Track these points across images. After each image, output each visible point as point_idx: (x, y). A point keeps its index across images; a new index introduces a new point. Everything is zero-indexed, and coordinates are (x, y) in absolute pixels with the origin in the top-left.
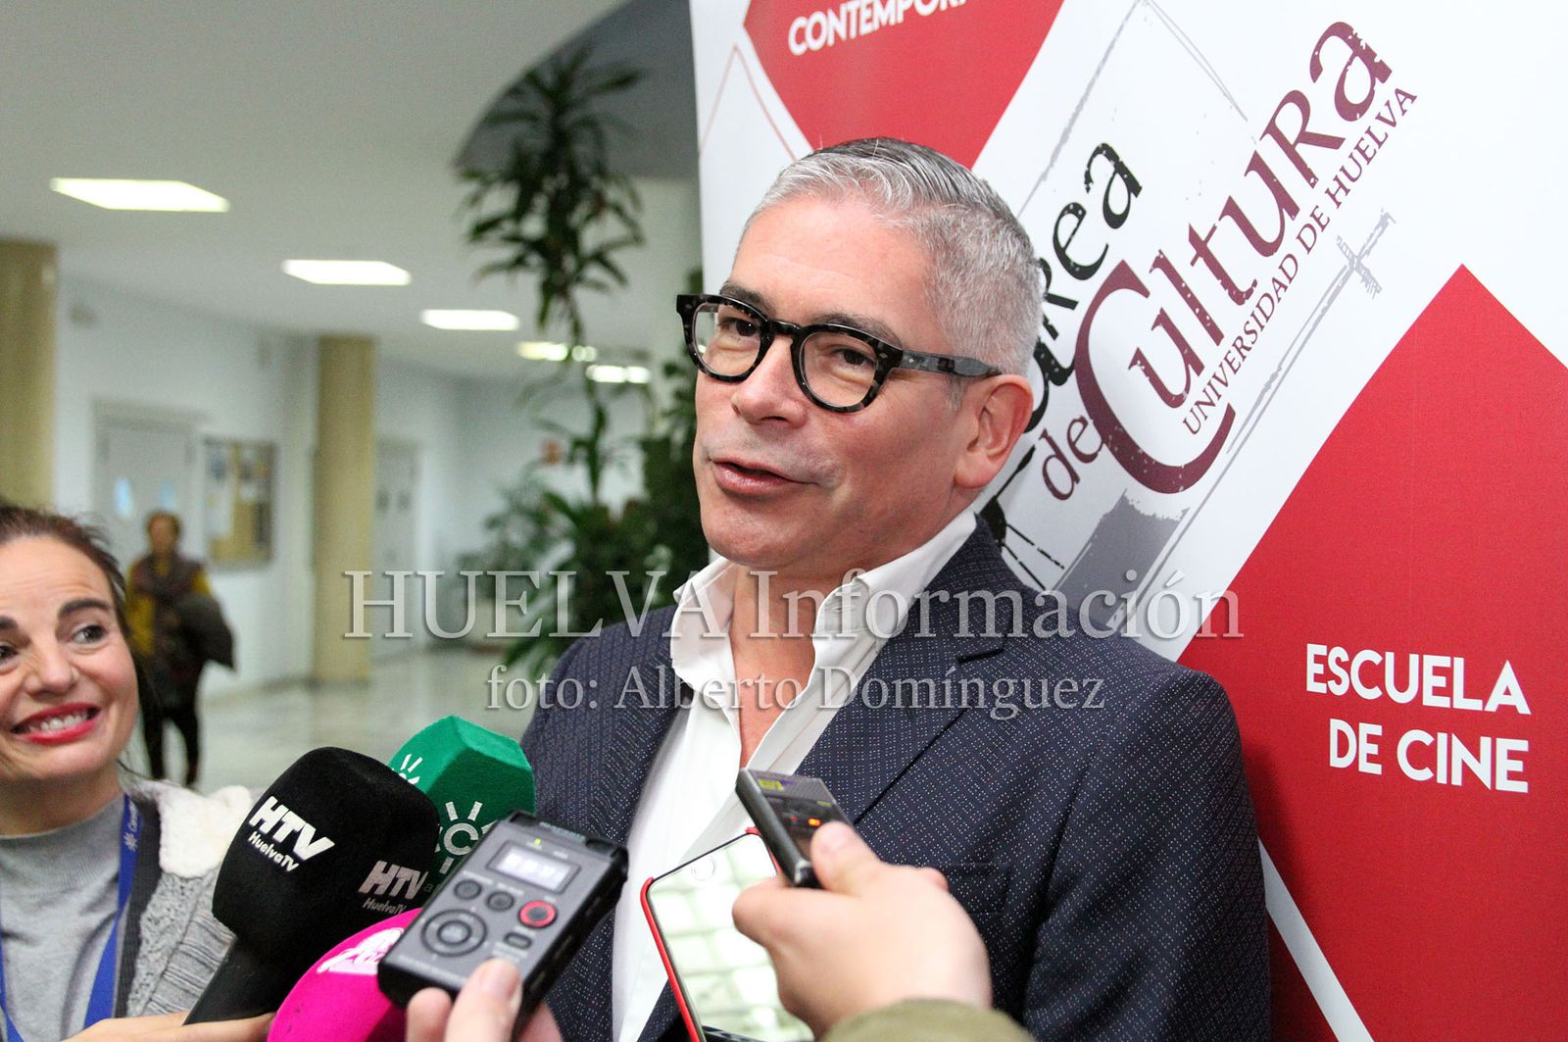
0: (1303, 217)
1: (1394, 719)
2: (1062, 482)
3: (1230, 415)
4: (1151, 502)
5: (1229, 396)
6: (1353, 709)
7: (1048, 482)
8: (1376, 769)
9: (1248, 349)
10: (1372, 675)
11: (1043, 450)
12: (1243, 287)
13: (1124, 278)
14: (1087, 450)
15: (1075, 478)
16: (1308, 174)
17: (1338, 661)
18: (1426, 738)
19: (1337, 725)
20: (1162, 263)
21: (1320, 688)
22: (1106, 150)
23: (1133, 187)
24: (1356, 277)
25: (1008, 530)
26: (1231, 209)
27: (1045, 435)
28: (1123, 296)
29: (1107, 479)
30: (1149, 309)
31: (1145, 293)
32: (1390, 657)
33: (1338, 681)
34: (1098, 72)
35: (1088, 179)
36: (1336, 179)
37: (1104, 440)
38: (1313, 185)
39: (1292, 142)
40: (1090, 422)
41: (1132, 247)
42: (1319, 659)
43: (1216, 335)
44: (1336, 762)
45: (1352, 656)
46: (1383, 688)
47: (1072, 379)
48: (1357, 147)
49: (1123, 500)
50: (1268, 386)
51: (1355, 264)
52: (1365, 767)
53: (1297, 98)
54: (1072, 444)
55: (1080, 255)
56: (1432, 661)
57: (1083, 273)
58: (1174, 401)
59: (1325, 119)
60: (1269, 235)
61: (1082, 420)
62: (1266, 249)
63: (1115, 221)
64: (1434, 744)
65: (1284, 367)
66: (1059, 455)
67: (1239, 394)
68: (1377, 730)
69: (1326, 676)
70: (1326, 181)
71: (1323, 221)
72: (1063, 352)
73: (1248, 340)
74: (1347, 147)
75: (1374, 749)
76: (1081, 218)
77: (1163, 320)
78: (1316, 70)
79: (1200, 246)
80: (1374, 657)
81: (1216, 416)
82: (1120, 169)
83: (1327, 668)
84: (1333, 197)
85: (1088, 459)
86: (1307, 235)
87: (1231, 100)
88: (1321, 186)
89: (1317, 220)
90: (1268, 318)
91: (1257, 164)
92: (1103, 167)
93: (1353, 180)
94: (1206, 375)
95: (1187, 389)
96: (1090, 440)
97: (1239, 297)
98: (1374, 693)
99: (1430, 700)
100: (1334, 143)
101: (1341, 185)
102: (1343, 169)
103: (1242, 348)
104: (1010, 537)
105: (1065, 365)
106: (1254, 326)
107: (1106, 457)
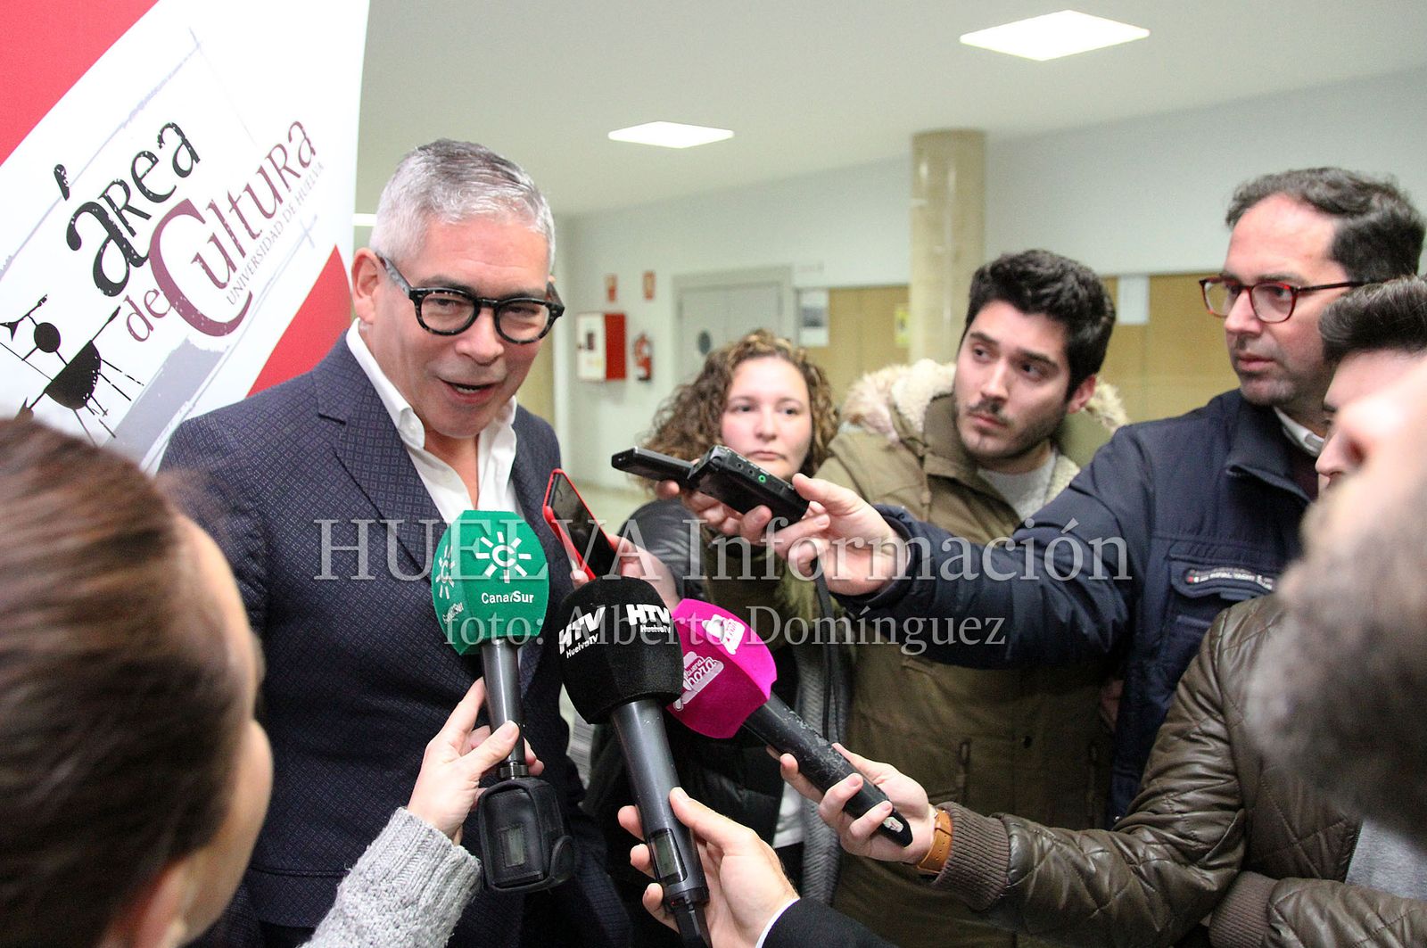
0: (286, 206)
2: (140, 328)
3: (250, 296)
4: (206, 343)
5: (250, 286)
7: (131, 330)
9: (257, 263)
11: (127, 309)
12: (256, 232)
13: (186, 208)
14: (159, 310)
15: (150, 327)
20: (212, 206)
22: (176, 128)
23: (195, 157)
24: (307, 239)
25: (102, 362)
26: (248, 189)
27: (127, 299)
28: (184, 220)
29: (174, 328)
30: (206, 231)
31: (203, 221)
35: (163, 141)
37: (172, 304)
39: (279, 167)
40: (161, 293)
41: (186, 190)
43: (243, 254)
47: (147, 264)
49: (187, 341)
51: (306, 234)
53: (282, 147)
54: (148, 307)
55: (154, 187)
57: (155, 198)
58: (221, 286)
59: (293, 162)
61: (157, 293)
62: (269, 216)
63: (180, 172)
66: (139, 313)
67: (255, 286)
72: (141, 246)
73: (258, 258)
74: (303, 181)
76: (155, 162)
77: (214, 239)
78: (291, 138)
81: (244, 295)
82: (185, 142)
85: (158, 316)
89: (291, 208)
90: (267, 249)
91: (261, 171)
92: (174, 136)
94: (238, 273)
95: (229, 280)
96: (161, 304)
97: (254, 236)
103: (255, 263)
104: (104, 369)
105: (143, 254)
106: (261, 252)
107: (174, 315)
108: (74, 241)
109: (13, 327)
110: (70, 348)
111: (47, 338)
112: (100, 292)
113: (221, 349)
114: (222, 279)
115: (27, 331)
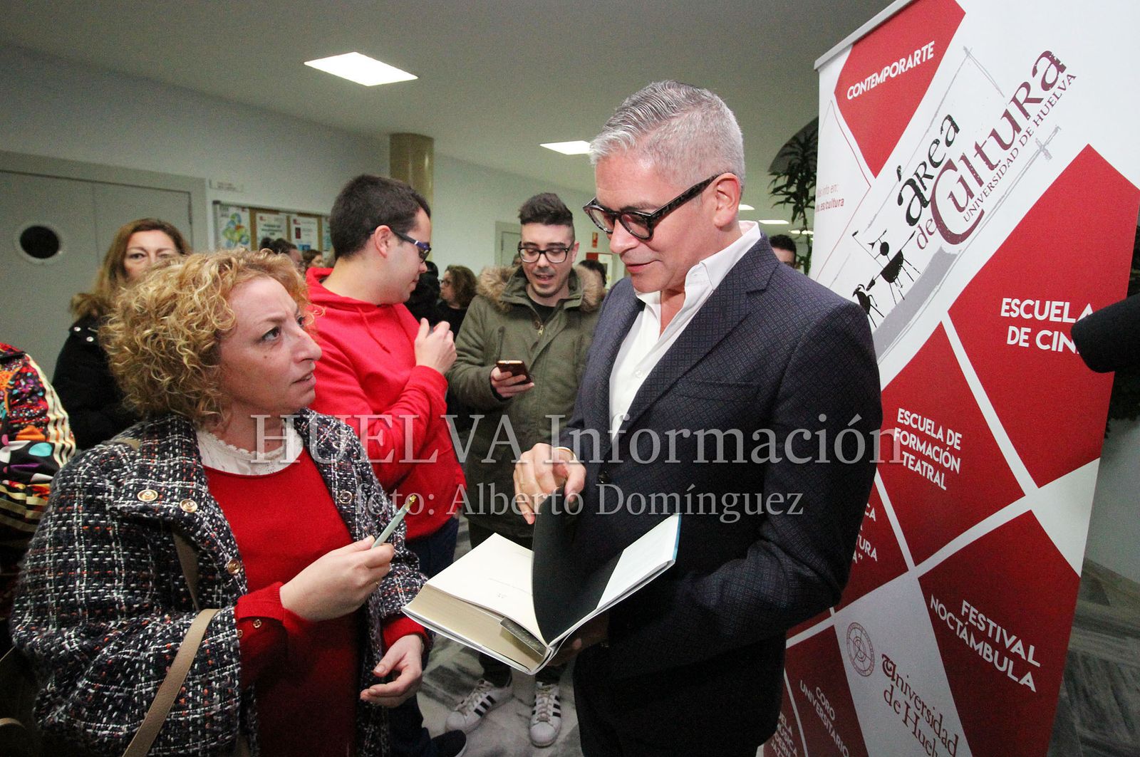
0: (1023, 132)
1: (1036, 326)
2: (923, 243)
3: (982, 213)
4: (950, 248)
5: (982, 206)
6: (1019, 322)
7: (918, 243)
8: (1027, 345)
9: (993, 187)
10: (1029, 309)
11: (918, 231)
12: (994, 163)
13: (950, 165)
14: (931, 231)
15: (927, 241)
16: (1026, 115)
17: (1016, 305)
18: (1049, 333)
19: (1012, 328)
20: (964, 158)
21: (1007, 315)
22: (949, 118)
23: (957, 130)
24: (1042, 153)
25: (904, 261)
26: (994, 134)
27: (919, 227)
28: (950, 171)
29: (937, 240)
30: (956, 175)
31: (956, 170)
32: (1038, 302)
33: (1015, 312)
34: (949, 88)
35: (942, 130)
36: (1038, 115)
37: (937, 227)
38: (1028, 119)
39: (1021, 103)
40: (933, 220)
41: (953, 154)
42: (1007, 304)
43: (981, 183)
44: (1010, 342)
45: (1022, 302)
46: (1033, 314)
47: (929, 205)
48: (1048, 101)
49: (941, 248)
50: (1000, 200)
51: (1042, 148)
52: (1022, 344)
53: (1026, 85)
54: (927, 229)
55: (936, 159)
56: (1055, 304)
57: (936, 165)
58: (961, 209)
59: (1037, 91)
60: (1007, 142)
61: (931, 220)
62: (1005, 147)
63: (949, 143)
64: (1052, 336)
65: (1007, 193)
66: (923, 233)
67: (987, 205)
68: (1029, 330)
69: (1011, 310)
70: (1034, 116)
71: (1031, 133)
72: (927, 195)
73: (993, 184)
74: (1044, 102)
75: (1026, 337)
76: (938, 144)
77: (961, 180)
78: (1035, 72)
79: (978, 149)
80: (1030, 302)
81: (977, 214)
82: (953, 124)
83: (1010, 307)
84: (1036, 123)
85: (931, 234)
86: (1024, 140)
87: (999, 90)
88: (1031, 119)
89: (1028, 133)
90: (1003, 174)
91: (1006, 114)
92: (948, 123)
93: (1045, 115)
94: (975, 199)
95: (967, 205)
96: (933, 227)
97: (992, 167)
98: (1029, 316)
99: (1052, 319)
100: (1038, 101)
101: (1040, 118)
102: (1041, 111)
103: (991, 187)
104: (904, 264)
105: (928, 200)
106: (997, 178)
107: (937, 233)
108: (900, 201)
109: (873, 244)
110: (892, 254)
111: (885, 249)
112: (908, 224)
113: (956, 253)
114: (962, 205)
115: (878, 246)
